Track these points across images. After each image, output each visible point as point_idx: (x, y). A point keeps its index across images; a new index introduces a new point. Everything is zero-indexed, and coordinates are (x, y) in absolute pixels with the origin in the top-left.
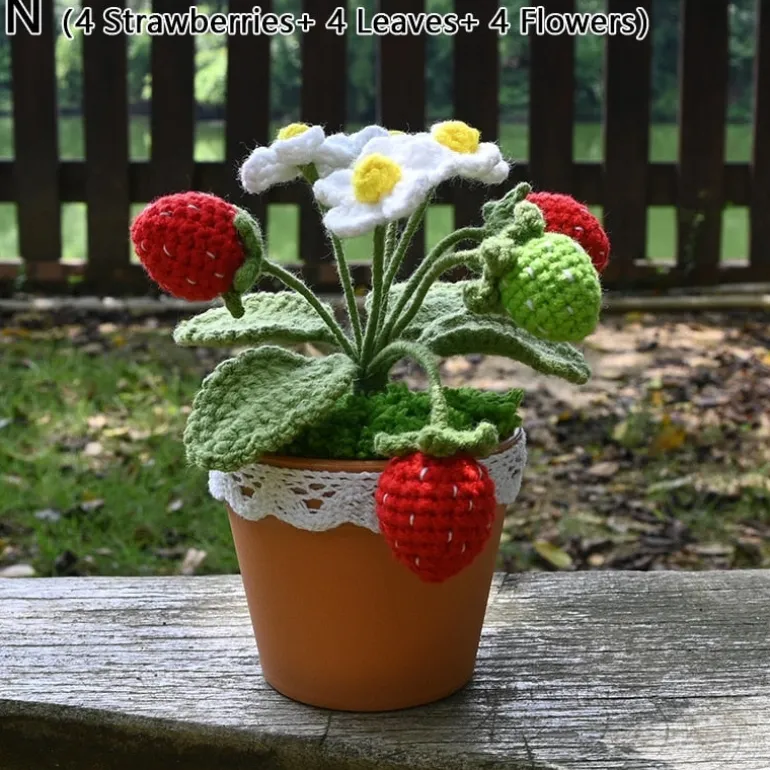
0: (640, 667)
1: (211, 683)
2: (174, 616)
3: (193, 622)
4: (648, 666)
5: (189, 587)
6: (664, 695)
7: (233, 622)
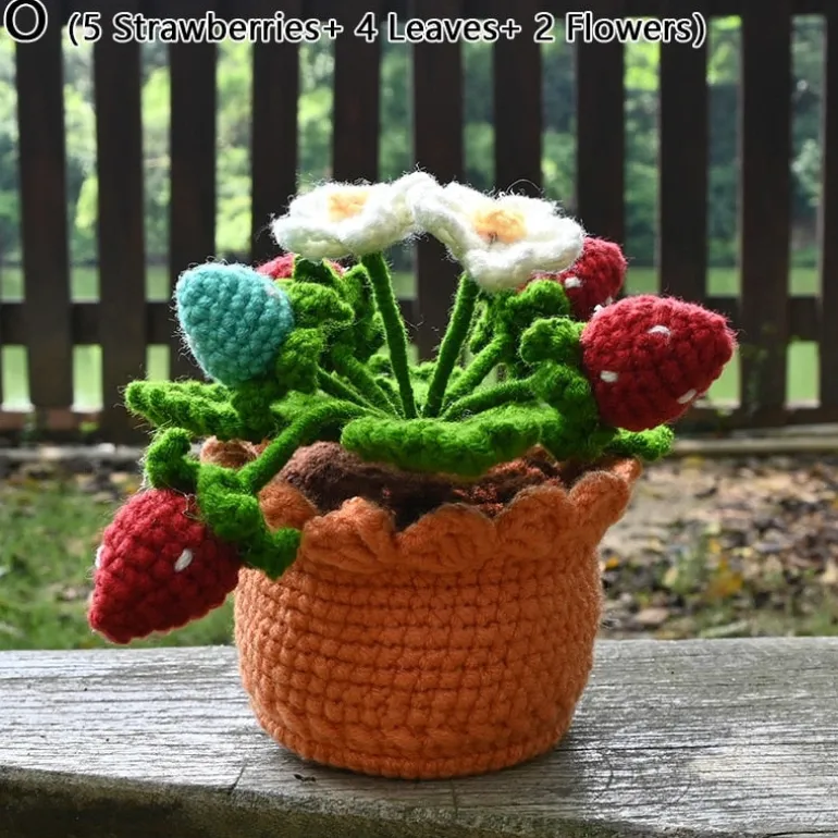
0: (594, 722)
1: (121, 740)
2: (95, 683)
3: (115, 688)
4: (603, 722)
5: (118, 658)
6: (614, 746)
7: (158, 687)
